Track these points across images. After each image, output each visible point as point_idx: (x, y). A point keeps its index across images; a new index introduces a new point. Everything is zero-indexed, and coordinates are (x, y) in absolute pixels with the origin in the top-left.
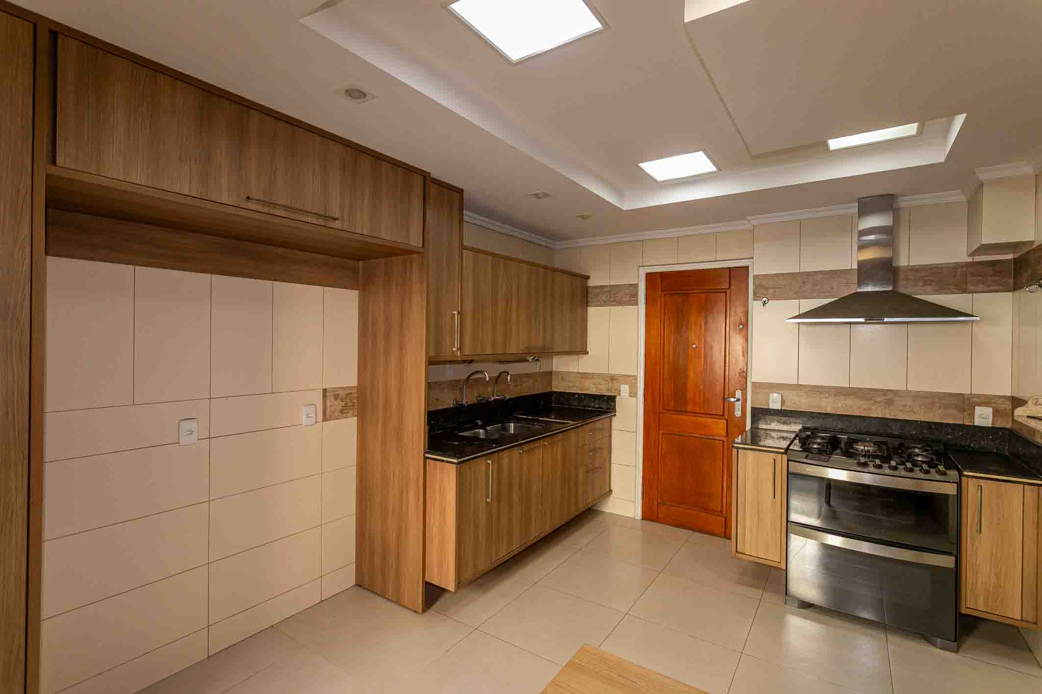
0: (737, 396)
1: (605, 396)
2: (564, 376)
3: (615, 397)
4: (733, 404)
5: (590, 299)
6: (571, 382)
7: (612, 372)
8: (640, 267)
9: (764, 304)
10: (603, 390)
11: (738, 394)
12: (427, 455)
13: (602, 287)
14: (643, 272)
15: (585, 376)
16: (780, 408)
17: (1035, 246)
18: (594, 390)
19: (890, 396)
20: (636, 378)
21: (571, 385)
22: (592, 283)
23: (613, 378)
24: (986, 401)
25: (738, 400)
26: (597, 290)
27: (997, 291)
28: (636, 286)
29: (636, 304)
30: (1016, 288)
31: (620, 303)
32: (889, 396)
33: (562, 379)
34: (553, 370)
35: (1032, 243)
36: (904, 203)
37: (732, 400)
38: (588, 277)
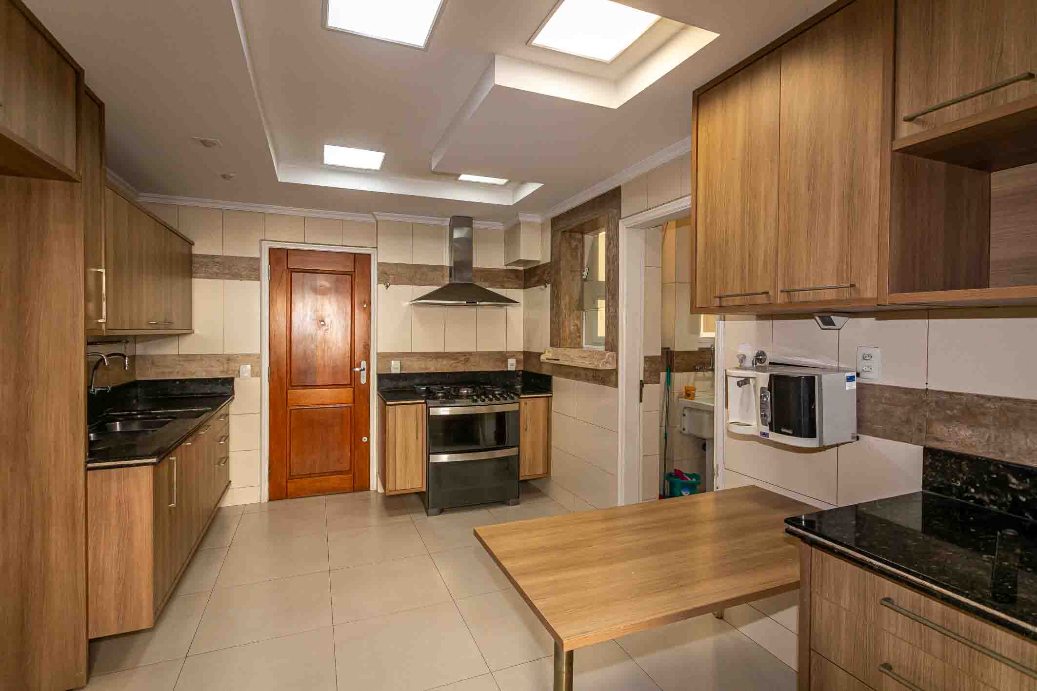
0: (362, 367)
1: (220, 379)
2: (153, 361)
3: (233, 379)
4: (359, 373)
5: (194, 270)
6: (167, 367)
7: (227, 351)
8: (262, 240)
9: (387, 287)
10: (217, 373)
11: (363, 364)
12: (90, 465)
13: (213, 257)
14: (266, 246)
15: (189, 358)
16: (399, 372)
17: (541, 264)
18: (204, 374)
19: (468, 356)
20: (259, 357)
21: (166, 370)
22: (197, 250)
23: (229, 359)
24: (513, 355)
25: (364, 369)
26: (205, 260)
27: (517, 288)
28: (258, 260)
29: (258, 278)
30: (525, 287)
31: (236, 276)
32: (466, 356)
33: (153, 363)
34: (137, 354)
35: (539, 262)
36: (476, 224)
37: (357, 369)
38: (192, 244)
